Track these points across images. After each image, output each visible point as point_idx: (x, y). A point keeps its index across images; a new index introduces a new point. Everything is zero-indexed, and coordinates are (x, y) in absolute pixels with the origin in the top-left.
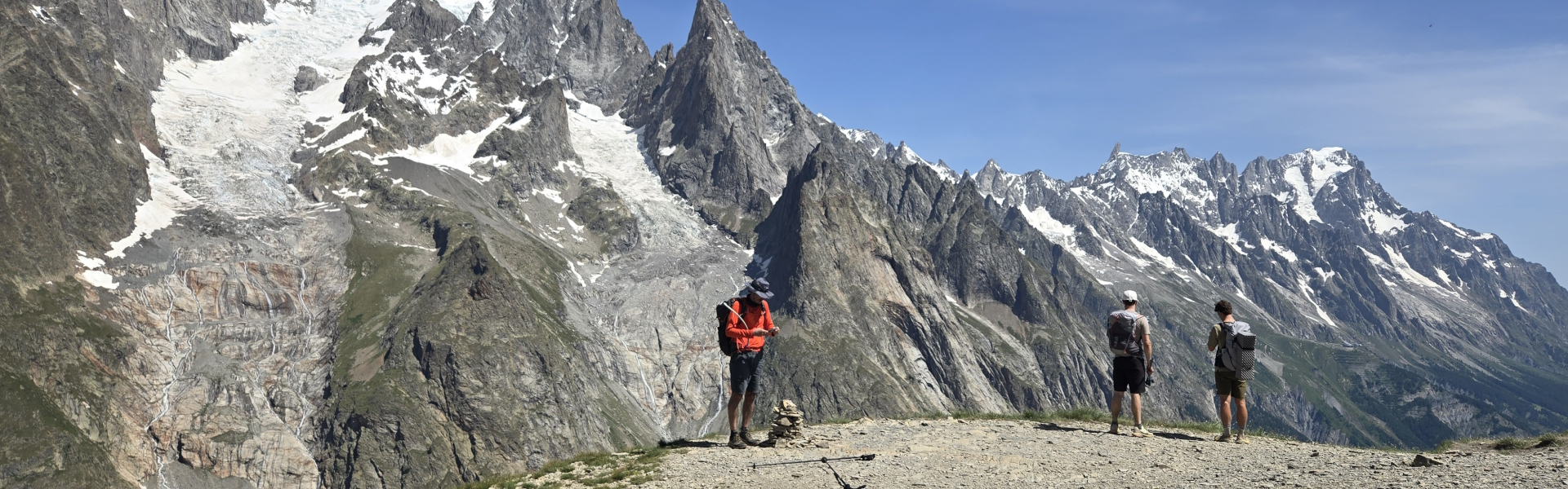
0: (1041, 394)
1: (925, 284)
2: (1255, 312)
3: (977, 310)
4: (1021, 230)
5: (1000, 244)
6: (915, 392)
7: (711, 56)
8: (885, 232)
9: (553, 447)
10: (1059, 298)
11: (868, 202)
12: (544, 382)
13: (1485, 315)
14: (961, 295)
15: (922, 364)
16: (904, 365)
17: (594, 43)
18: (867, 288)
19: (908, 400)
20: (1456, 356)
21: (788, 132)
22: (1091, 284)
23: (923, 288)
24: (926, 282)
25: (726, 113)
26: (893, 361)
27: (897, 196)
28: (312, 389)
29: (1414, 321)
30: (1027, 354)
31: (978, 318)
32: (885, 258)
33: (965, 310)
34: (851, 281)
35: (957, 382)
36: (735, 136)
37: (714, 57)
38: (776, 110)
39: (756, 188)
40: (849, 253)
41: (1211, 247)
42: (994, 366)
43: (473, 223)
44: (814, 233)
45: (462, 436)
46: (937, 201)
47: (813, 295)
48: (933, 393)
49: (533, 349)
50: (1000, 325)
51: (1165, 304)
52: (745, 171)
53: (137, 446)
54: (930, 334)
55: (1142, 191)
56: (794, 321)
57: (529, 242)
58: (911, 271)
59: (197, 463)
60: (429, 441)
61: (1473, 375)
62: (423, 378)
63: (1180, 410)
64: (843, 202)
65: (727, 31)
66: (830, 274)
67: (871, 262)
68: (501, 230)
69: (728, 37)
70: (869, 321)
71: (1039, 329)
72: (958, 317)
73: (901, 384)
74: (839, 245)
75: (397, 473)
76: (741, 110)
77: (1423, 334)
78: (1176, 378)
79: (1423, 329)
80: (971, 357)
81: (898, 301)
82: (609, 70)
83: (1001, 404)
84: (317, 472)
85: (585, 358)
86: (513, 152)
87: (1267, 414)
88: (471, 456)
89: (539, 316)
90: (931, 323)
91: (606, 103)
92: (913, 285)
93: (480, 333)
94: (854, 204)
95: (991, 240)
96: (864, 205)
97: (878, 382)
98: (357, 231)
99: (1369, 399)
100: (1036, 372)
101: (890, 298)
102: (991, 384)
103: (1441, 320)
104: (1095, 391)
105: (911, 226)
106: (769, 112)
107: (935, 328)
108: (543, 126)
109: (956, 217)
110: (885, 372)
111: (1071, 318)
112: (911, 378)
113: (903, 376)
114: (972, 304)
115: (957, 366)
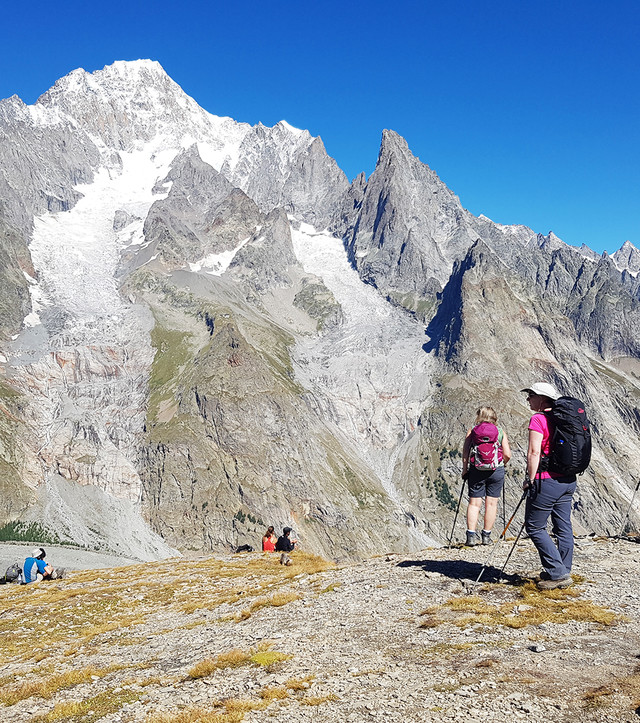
1: (567, 345)
3: (612, 362)
7: (393, 178)
8: (533, 305)
9: (288, 467)
11: (518, 283)
14: (599, 352)
17: (308, 177)
18: (518, 349)
21: (454, 232)
23: (565, 348)
24: (568, 343)
25: (405, 222)
28: (134, 427)
31: (614, 370)
32: (533, 326)
33: (602, 364)
34: (504, 345)
36: (412, 238)
37: (396, 179)
38: (444, 216)
39: (429, 277)
40: (501, 322)
42: (627, 407)
43: (230, 313)
44: (473, 308)
45: (229, 459)
46: (578, 277)
47: (474, 355)
49: (272, 400)
50: (632, 374)
52: (420, 264)
53: (33, 464)
54: (572, 384)
56: (460, 376)
57: (268, 326)
58: (554, 336)
59: (68, 476)
60: (208, 462)
62: (202, 420)
64: (497, 284)
65: (405, 158)
66: (487, 340)
67: (521, 329)
68: (249, 318)
69: (406, 162)
72: (596, 369)
74: (494, 317)
75: (189, 482)
76: (416, 218)
80: (608, 401)
81: (544, 359)
82: (319, 197)
83: (633, 437)
84: (140, 482)
85: (308, 404)
86: (255, 262)
88: (235, 472)
89: (276, 376)
90: (573, 375)
91: (318, 221)
92: (557, 346)
94: (506, 285)
95: (625, 307)
96: (514, 285)
98: (157, 323)
101: (537, 357)
102: (624, 421)
105: (557, 299)
106: (438, 218)
107: (577, 380)
108: (274, 242)
109: (594, 290)
114: (608, 358)
115: (595, 408)
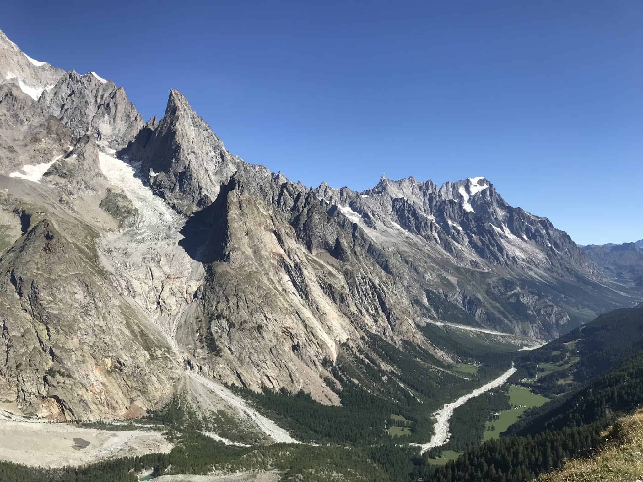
0: (347, 296)
2: (445, 255)
3: (317, 255)
4: (338, 216)
5: (328, 223)
6: (287, 297)
7: (177, 123)
8: (271, 217)
10: (356, 250)
11: (262, 202)
12: (88, 298)
13: (542, 254)
14: (309, 248)
15: (290, 283)
16: (281, 284)
17: (113, 115)
18: (262, 246)
19: (283, 301)
20: (530, 273)
21: (220, 165)
22: (371, 242)
23: (290, 245)
24: (292, 242)
25: (186, 155)
26: (276, 282)
27: (276, 198)
29: (513, 258)
30: (341, 277)
31: (317, 260)
32: (271, 230)
33: (311, 256)
34: (254, 242)
35: (307, 291)
36: (191, 166)
37: (179, 124)
38: (213, 153)
39: (203, 194)
40: (252, 228)
41: (426, 224)
42: (325, 283)
43: (44, 211)
44: (234, 217)
45: (41, 327)
46: (296, 201)
47: (234, 249)
48: (296, 297)
49: (81, 280)
50: (328, 263)
51: (405, 252)
52: (197, 185)
54: (294, 268)
55: (394, 197)
56: (224, 263)
58: (284, 237)
60: (22, 331)
61: (537, 282)
62: (17, 296)
63: (411, 301)
64: (249, 202)
65: (186, 111)
66: (243, 238)
67: (264, 233)
68: (62, 216)
69: (187, 114)
70: (263, 262)
71: (347, 265)
72: (308, 259)
73: (280, 293)
74: (247, 224)
76: (194, 153)
77: (517, 264)
78: (410, 287)
79: (517, 261)
80: (314, 279)
81: (278, 252)
82: (121, 130)
83: (328, 302)
87: (450, 302)
88: (48, 338)
89: (84, 262)
90: (294, 263)
92: (285, 244)
93: (50, 272)
94: (255, 203)
95: (324, 221)
96: (260, 203)
97: (268, 293)
99: (493, 294)
100: (345, 286)
101: (274, 251)
102: (324, 292)
103: (524, 257)
104: (372, 294)
105: (284, 214)
106: (209, 154)
107: (297, 265)
108: (84, 159)
109: (306, 209)
110: (271, 287)
111: (361, 259)
112: (284, 290)
113: (281, 289)
114: (314, 253)
115: (307, 284)
